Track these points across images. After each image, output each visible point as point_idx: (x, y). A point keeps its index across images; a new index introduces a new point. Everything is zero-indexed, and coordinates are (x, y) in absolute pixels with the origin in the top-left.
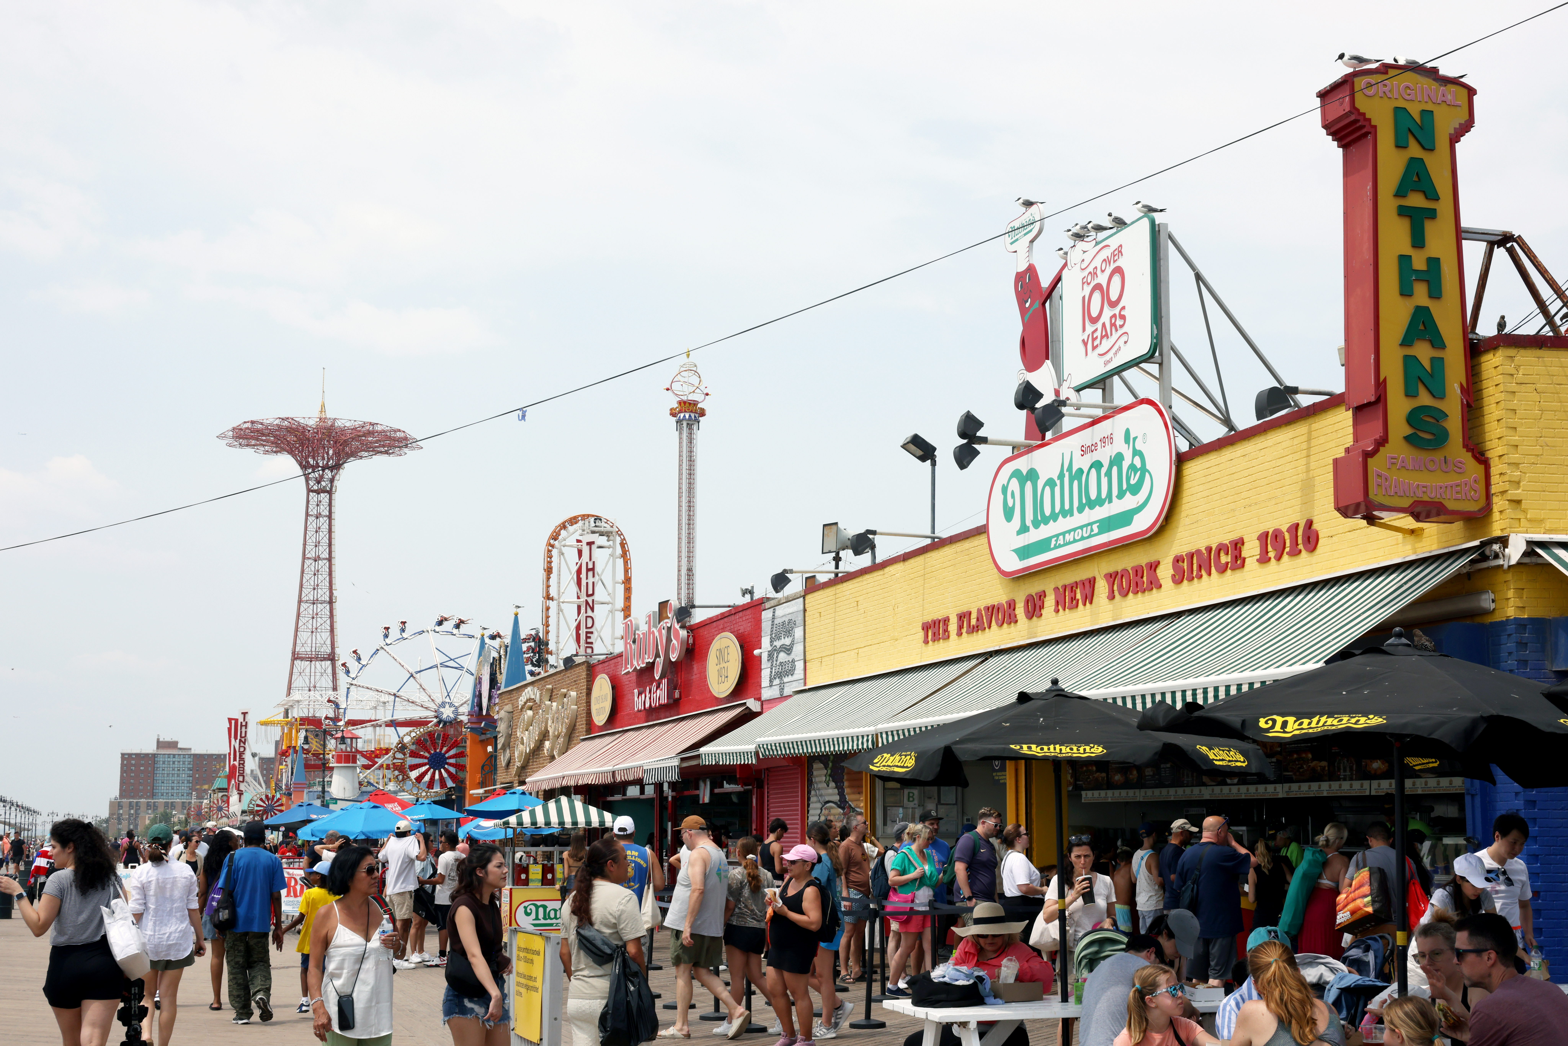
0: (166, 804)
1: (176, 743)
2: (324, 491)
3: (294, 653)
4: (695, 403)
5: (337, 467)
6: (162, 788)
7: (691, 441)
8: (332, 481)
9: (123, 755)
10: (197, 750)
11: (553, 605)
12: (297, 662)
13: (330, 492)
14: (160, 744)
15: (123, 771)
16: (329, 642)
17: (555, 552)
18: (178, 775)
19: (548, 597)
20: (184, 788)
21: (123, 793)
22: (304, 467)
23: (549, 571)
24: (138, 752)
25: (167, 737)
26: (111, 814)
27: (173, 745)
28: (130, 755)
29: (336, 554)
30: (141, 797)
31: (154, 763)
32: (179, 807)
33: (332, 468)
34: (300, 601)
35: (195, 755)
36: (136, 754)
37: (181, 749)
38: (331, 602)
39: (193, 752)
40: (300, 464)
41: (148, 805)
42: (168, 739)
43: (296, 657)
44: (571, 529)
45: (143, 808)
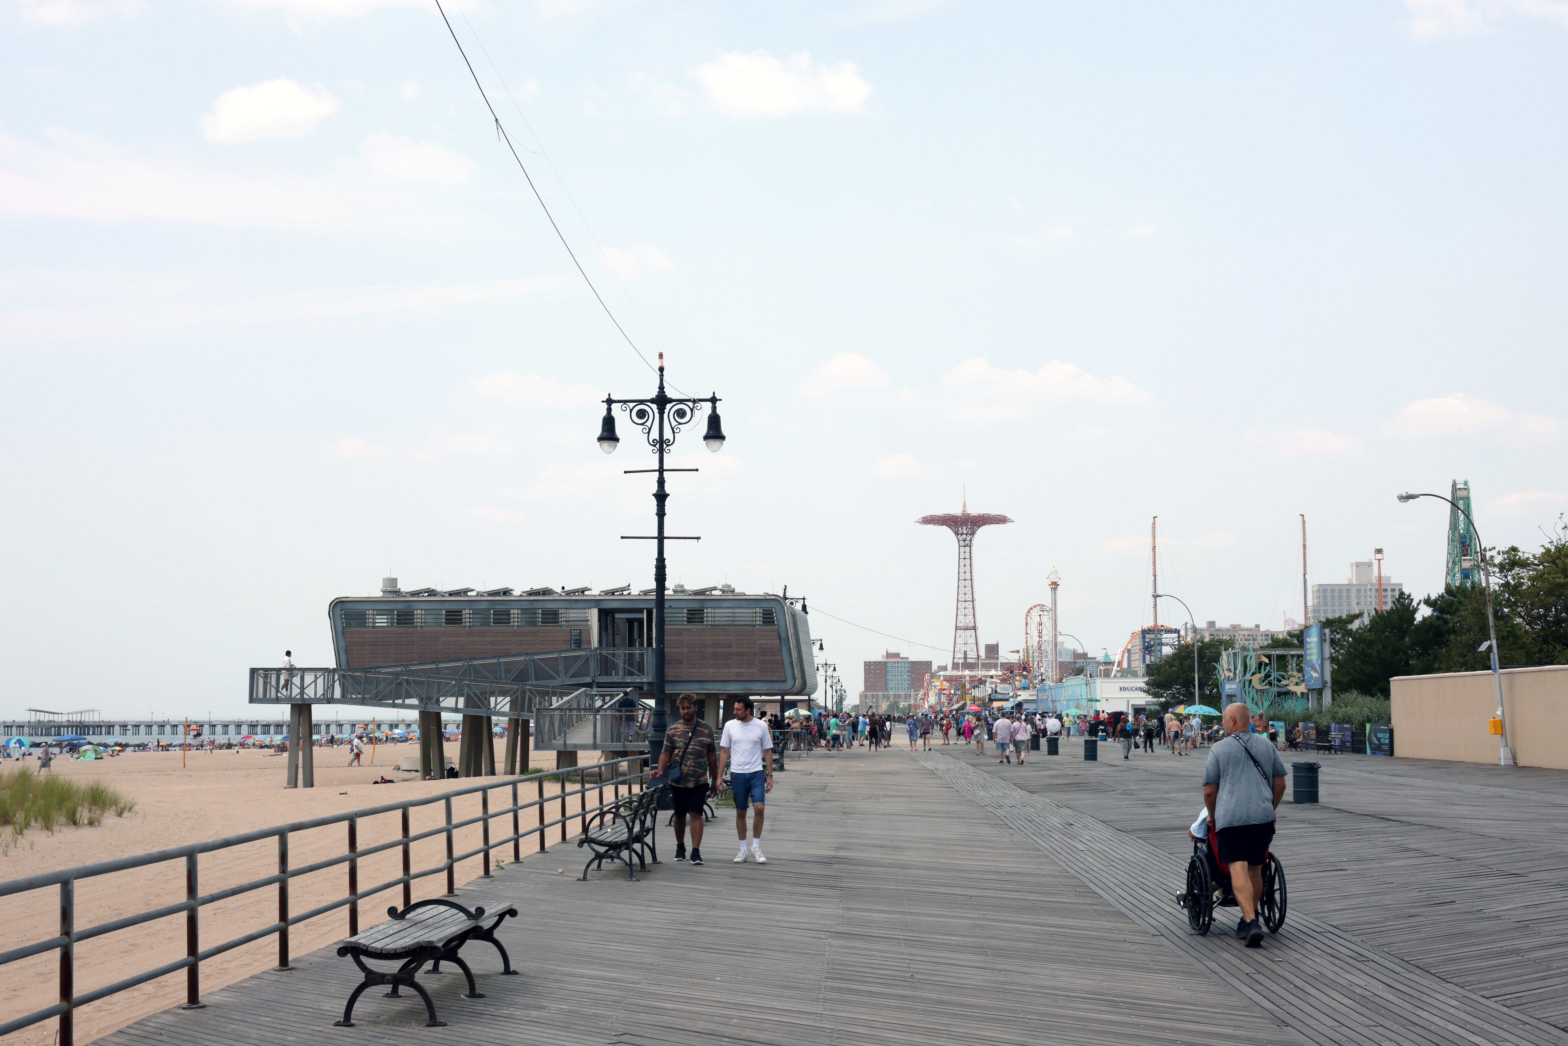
0: (895, 695)
1: (899, 654)
2: (967, 546)
3: (956, 627)
4: (1056, 582)
5: (973, 534)
6: (891, 685)
7: (1055, 594)
8: (971, 540)
9: (865, 662)
10: (913, 658)
11: (1029, 636)
12: (958, 631)
13: (970, 547)
14: (888, 655)
15: (866, 674)
16: (973, 621)
17: (1029, 618)
18: (901, 676)
19: (1027, 634)
20: (906, 684)
21: (867, 688)
22: (957, 534)
23: (1027, 624)
24: (875, 660)
25: (893, 650)
26: (861, 702)
27: (897, 655)
28: (870, 662)
29: (974, 577)
30: (879, 691)
31: (886, 667)
32: (903, 697)
33: (971, 535)
34: (958, 601)
35: (912, 662)
36: (874, 662)
37: (902, 658)
38: (973, 601)
39: (910, 660)
40: (955, 533)
41: (884, 696)
42: (893, 652)
43: (957, 628)
44: (1034, 609)
45: (881, 698)
